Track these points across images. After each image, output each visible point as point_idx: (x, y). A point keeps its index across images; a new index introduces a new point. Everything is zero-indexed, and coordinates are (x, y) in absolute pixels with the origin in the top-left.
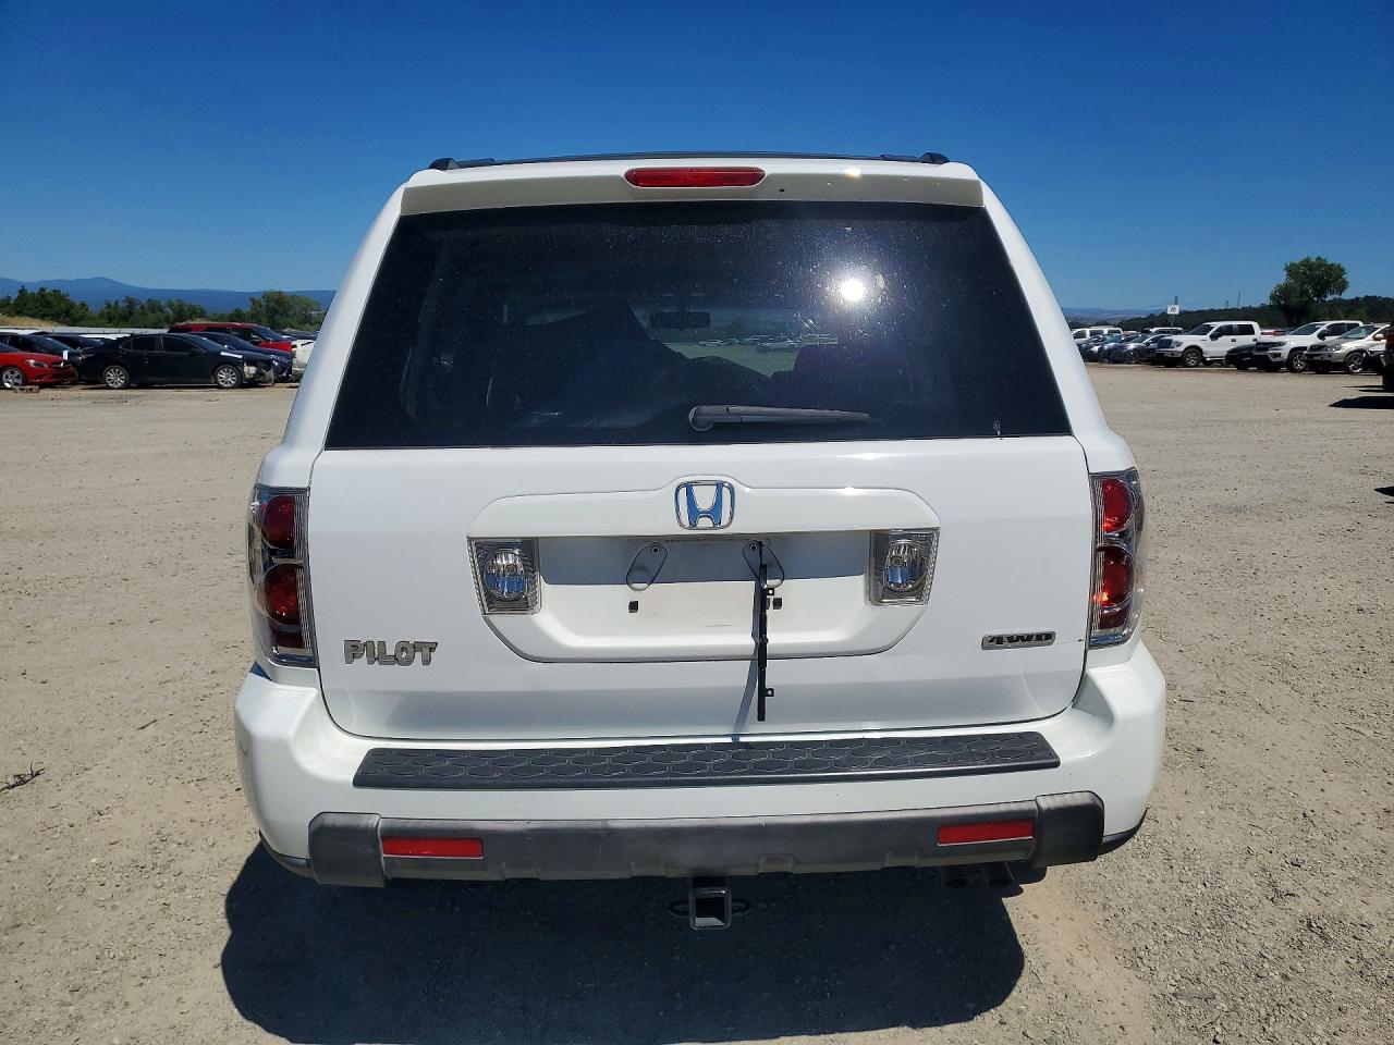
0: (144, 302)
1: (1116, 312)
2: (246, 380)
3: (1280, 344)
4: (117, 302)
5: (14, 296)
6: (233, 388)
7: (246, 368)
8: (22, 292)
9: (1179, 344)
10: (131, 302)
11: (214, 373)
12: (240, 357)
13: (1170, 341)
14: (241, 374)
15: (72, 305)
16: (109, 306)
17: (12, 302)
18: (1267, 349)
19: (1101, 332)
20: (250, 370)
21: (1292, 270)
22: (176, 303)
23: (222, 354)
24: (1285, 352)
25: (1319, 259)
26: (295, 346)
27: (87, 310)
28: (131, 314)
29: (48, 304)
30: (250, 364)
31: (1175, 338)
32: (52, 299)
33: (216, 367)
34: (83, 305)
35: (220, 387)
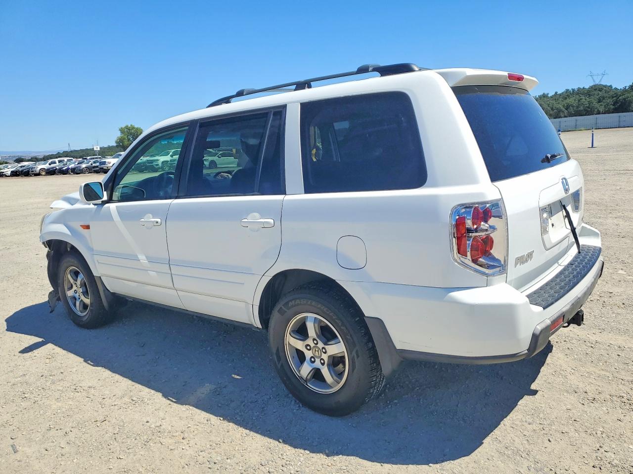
1: (40, 152)
3: (158, 160)
9: (109, 163)
13: (105, 162)
18: (152, 163)
19: (64, 160)
21: (122, 131)
24: (160, 163)
25: (131, 125)
31: (107, 160)
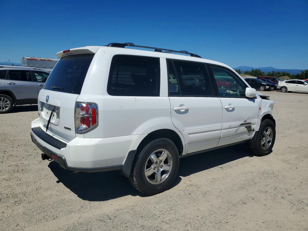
0: (277, 72)
2: (266, 89)
4: (270, 72)
5: (251, 70)
6: (263, 91)
7: (267, 87)
8: (253, 70)
10: (273, 72)
11: (260, 87)
12: (266, 84)
14: (265, 88)
15: (261, 73)
16: (269, 73)
17: (250, 72)
20: (268, 87)
22: (283, 72)
23: (262, 83)
26: (279, 82)
27: (264, 74)
28: (273, 74)
29: (257, 72)
30: (267, 86)
32: (258, 71)
33: (260, 86)
34: (263, 73)
35: (260, 90)
